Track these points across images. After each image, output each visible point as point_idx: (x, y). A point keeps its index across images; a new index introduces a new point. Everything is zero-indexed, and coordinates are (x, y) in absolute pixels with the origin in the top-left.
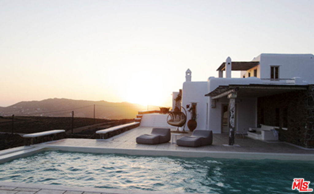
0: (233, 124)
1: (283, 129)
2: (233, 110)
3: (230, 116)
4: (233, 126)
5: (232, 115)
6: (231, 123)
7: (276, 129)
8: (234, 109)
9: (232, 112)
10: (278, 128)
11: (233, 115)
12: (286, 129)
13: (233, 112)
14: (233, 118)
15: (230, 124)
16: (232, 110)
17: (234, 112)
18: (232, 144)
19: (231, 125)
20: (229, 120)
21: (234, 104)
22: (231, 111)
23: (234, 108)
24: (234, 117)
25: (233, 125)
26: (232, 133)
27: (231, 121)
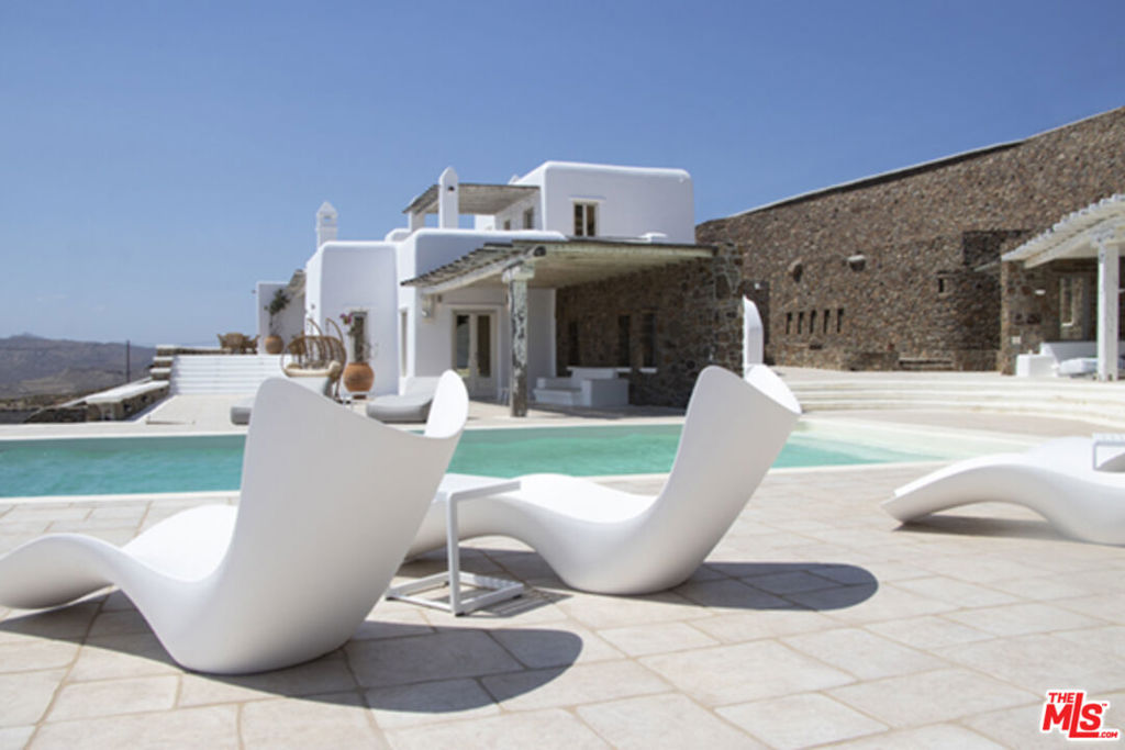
0: (522, 354)
1: (644, 370)
2: (522, 315)
3: (515, 331)
4: (523, 362)
5: (519, 329)
6: (517, 352)
7: (622, 375)
8: (526, 311)
9: (518, 322)
10: (627, 370)
11: (522, 330)
12: (653, 370)
13: (521, 319)
14: (521, 336)
15: (514, 356)
16: (519, 315)
17: (525, 321)
18: (520, 413)
19: (518, 358)
20: (513, 343)
21: (525, 297)
22: (517, 319)
23: (523, 307)
24: (525, 333)
25: (522, 357)
26: (520, 382)
27: (516, 346)
